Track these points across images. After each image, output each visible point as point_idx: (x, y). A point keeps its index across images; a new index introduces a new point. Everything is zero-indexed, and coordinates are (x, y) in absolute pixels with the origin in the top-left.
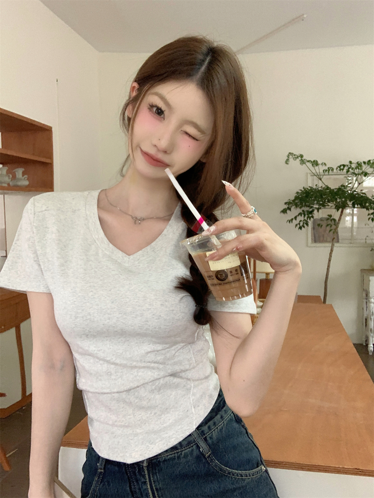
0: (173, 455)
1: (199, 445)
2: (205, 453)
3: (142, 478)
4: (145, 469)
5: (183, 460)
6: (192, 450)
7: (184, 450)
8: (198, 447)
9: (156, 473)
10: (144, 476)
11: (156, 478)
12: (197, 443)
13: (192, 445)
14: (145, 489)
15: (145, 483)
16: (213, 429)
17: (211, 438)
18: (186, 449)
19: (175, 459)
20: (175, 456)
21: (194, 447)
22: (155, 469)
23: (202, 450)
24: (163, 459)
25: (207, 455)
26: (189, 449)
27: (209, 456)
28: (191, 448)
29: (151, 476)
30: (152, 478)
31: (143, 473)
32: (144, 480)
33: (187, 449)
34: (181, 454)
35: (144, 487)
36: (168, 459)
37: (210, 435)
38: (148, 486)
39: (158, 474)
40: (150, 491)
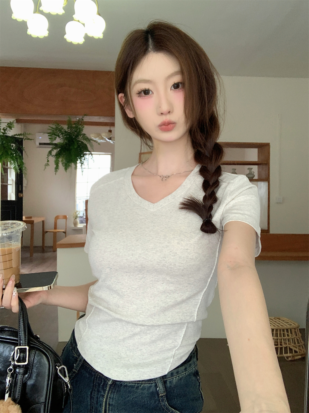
0: (133, 384)
1: (158, 385)
2: (160, 393)
3: (102, 391)
4: (108, 386)
5: (139, 391)
6: (151, 387)
7: (144, 384)
8: (156, 386)
9: (114, 393)
10: (104, 391)
11: (112, 396)
12: (156, 382)
13: (152, 382)
14: (101, 401)
15: (103, 396)
16: (175, 376)
17: (170, 382)
18: (145, 384)
19: (134, 387)
20: (135, 385)
21: (153, 384)
22: (115, 389)
23: (158, 390)
24: (125, 384)
25: (161, 395)
26: (148, 385)
27: (162, 397)
28: (150, 385)
29: (110, 393)
30: (109, 395)
31: (105, 389)
32: (103, 394)
33: (147, 384)
34: (141, 386)
35: (101, 399)
36: (129, 386)
37: (171, 380)
38: (105, 399)
39: (115, 394)
40: (104, 404)
